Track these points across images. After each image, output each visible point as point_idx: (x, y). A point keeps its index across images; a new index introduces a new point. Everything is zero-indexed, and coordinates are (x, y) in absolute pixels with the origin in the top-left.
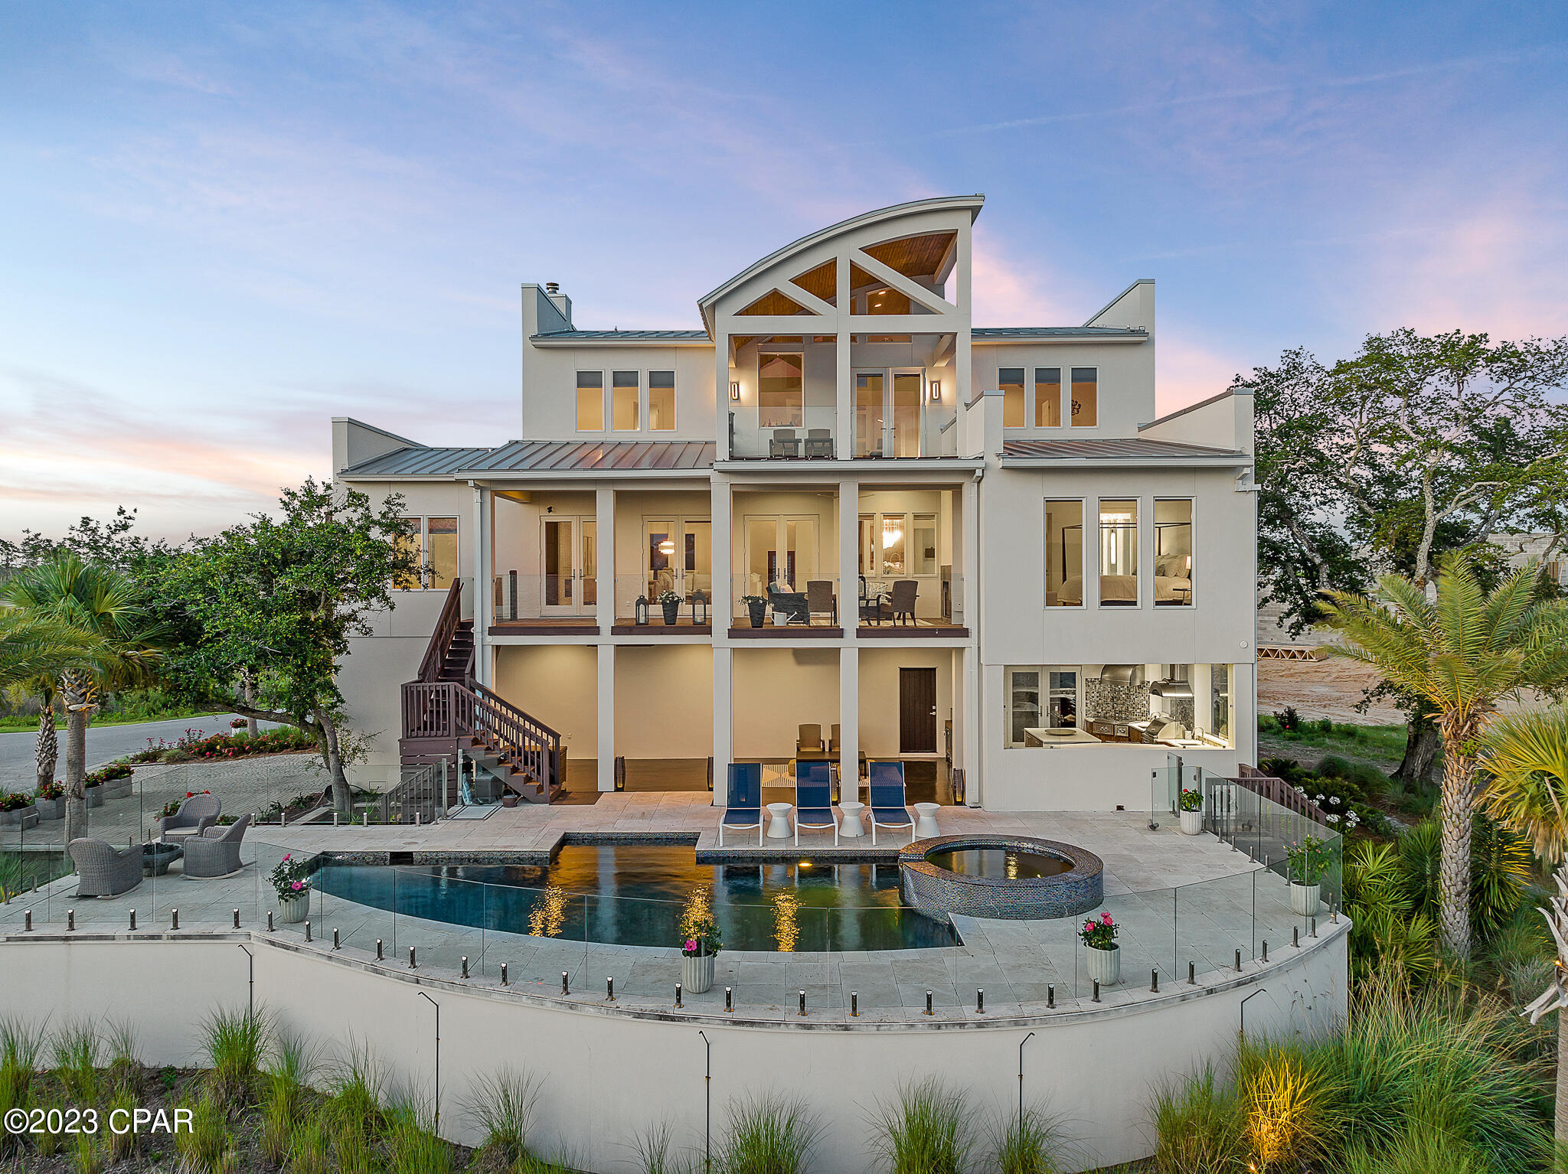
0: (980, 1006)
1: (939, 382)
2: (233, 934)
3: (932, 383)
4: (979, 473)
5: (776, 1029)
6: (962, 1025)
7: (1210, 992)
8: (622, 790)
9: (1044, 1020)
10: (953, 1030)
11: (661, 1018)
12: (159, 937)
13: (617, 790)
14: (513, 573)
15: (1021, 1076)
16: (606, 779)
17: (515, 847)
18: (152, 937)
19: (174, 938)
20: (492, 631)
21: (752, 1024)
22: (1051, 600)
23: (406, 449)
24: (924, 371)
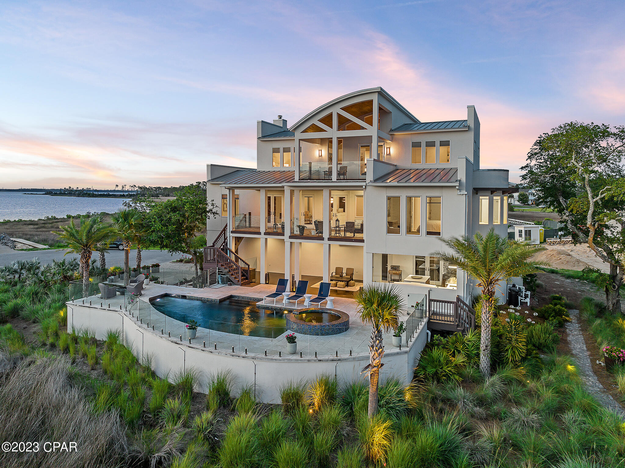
0: (246, 352)
1: (389, 148)
2: (119, 311)
3: (387, 148)
4: (364, 187)
5: (197, 350)
6: (239, 356)
7: (320, 361)
8: (268, 283)
9: (261, 359)
10: (236, 357)
11: (176, 343)
12: (105, 310)
13: (266, 283)
14: (250, 214)
15: (255, 373)
16: (263, 279)
17: (211, 297)
18: (104, 309)
19: (108, 310)
20: (232, 232)
21: (192, 348)
22: (389, 231)
23: (238, 171)
24: (384, 144)
